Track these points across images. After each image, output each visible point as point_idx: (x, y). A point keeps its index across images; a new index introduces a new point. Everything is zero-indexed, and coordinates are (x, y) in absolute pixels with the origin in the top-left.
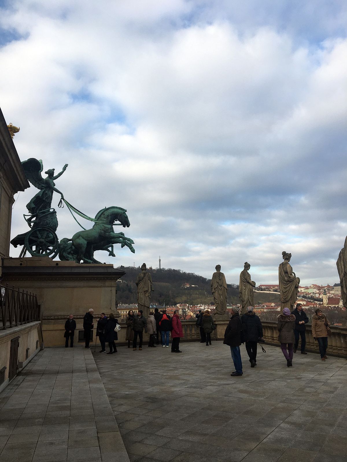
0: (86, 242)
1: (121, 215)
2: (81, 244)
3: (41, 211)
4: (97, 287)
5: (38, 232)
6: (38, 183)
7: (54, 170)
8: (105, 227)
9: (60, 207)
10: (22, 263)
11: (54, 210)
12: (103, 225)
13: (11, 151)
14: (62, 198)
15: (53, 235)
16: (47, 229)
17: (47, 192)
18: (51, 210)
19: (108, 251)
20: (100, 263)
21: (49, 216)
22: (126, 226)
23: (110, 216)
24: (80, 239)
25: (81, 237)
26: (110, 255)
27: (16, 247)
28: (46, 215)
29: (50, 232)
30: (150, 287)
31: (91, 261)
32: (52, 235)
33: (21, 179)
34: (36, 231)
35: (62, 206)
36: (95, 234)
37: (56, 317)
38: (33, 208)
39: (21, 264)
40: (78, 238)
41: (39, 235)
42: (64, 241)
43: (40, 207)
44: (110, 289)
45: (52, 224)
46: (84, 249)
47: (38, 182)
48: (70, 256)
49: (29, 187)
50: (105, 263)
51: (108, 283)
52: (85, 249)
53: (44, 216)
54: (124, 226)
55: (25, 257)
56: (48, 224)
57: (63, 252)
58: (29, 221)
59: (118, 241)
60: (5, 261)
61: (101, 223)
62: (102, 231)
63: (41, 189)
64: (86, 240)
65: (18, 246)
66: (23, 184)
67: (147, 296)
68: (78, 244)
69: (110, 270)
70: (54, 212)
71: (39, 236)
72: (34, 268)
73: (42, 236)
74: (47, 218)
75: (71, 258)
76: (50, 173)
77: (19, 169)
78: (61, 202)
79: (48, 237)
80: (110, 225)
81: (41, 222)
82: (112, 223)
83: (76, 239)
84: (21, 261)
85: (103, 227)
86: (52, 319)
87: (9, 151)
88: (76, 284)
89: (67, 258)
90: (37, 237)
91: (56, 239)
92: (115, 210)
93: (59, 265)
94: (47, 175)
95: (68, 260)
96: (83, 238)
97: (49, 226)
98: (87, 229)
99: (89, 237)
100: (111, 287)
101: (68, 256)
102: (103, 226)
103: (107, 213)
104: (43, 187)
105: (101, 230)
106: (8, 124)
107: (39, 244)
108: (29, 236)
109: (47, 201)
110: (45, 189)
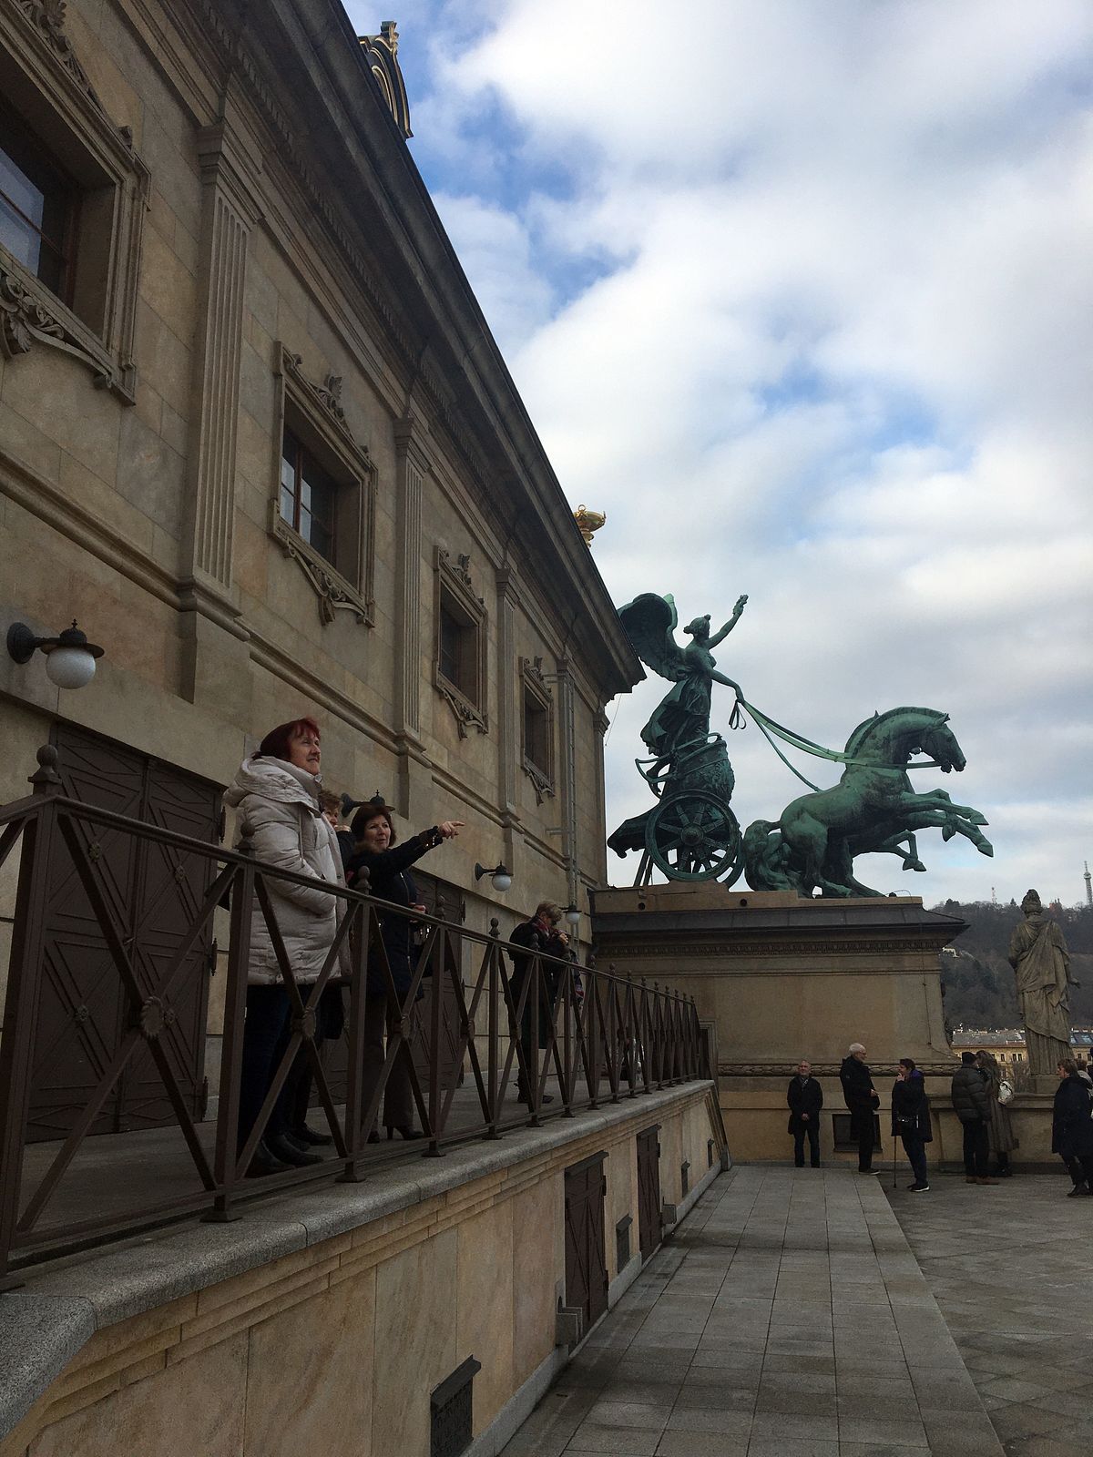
0: (823, 830)
1: (930, 733)
2: (811, 837)
3: (684, 746)
4: (875, 972)
5: (679, 809)
6: (667, 664)
7: (708, 618)
8: (882, 777)
9: (734, 726)
10: (644, 902)
11: (719, 738)
12: (875, 769)
13: (589, 583)
14: (740, 699)
15: (723, 813)
16: (703, 797)
17: (693, 686)
18: (711, 740)
19: (900, 853)
20: (876, 894)
21: (706, 758)
22: (953, 769)
23: (894, 738)
24: (804, 821)
25: (806, 815)
26: (905, 867)
27: (622, 855)
28: (697, 756)
29: (712, 805)
30: (1061, 970)
31: (849, 890)
32: (720, 815)
33: (621, 659)
34: (672, 807)
35: (741, 725)
36: (851, 801)
37: (757, 1069)
38: (660, 739)
39: (642, 906)
40: (798, 818)
41: (684, 816)
42: (758, 829)
43: (680, 733)
44: (918, 979)
45: (716, 781)
46: (820, 852)
47: (668, 660)
48: (780, 876)
49: (644, 677)
50: (892, 895)
51: (909, 961)
52: (823, 850)
53: (691, 759)
54: (946, 769)
55: (650, 884)
56: (704, 782)
57: (757, 864)
58: (652, 777)
59: (929, 818)
60: (597, 898)
61: (866, 765)
62: (873, 792)
63: (677, 681)
64: (822, 821)
65: (629, 852)
66: (626, 670)
67: (1055, 1003)
68: (801, 837)
69: (911, 918)
70: (720, 745)
71: (684, 818)
72: (680, 915)
73: (692, 818)
74: (702, 762)
75: (782, 882)
76: (699, 629)
77: (613, 632)
78: (738, 711)
79: (708, 819)
80: (897, 767)
81: (684, 779)
82: (901, 762)
83: (792, 821)
84: (641, 897)
85: (873, 775)
86: (746, 1075)
87: (583, 583)
88: (807, 963)
89: (769, 880)
90: (679, 823)
91: (732, 826)
92: (910, 718)
93: (750, 905)
94: (691, 637)
95: (773, 888)
96: (814, 816)
97: (708, 788)
98: (824, 787)
99: (832, 813)
100: (924, 971)
101: (774, 877)
102: (876, 773)
103: (881, 732)
104: (682, 674)
105: (868, 787)
106: (575, 510)
107: (687, 844)
108: (657, 822)
109: (695, 713)
110: (686, 678)
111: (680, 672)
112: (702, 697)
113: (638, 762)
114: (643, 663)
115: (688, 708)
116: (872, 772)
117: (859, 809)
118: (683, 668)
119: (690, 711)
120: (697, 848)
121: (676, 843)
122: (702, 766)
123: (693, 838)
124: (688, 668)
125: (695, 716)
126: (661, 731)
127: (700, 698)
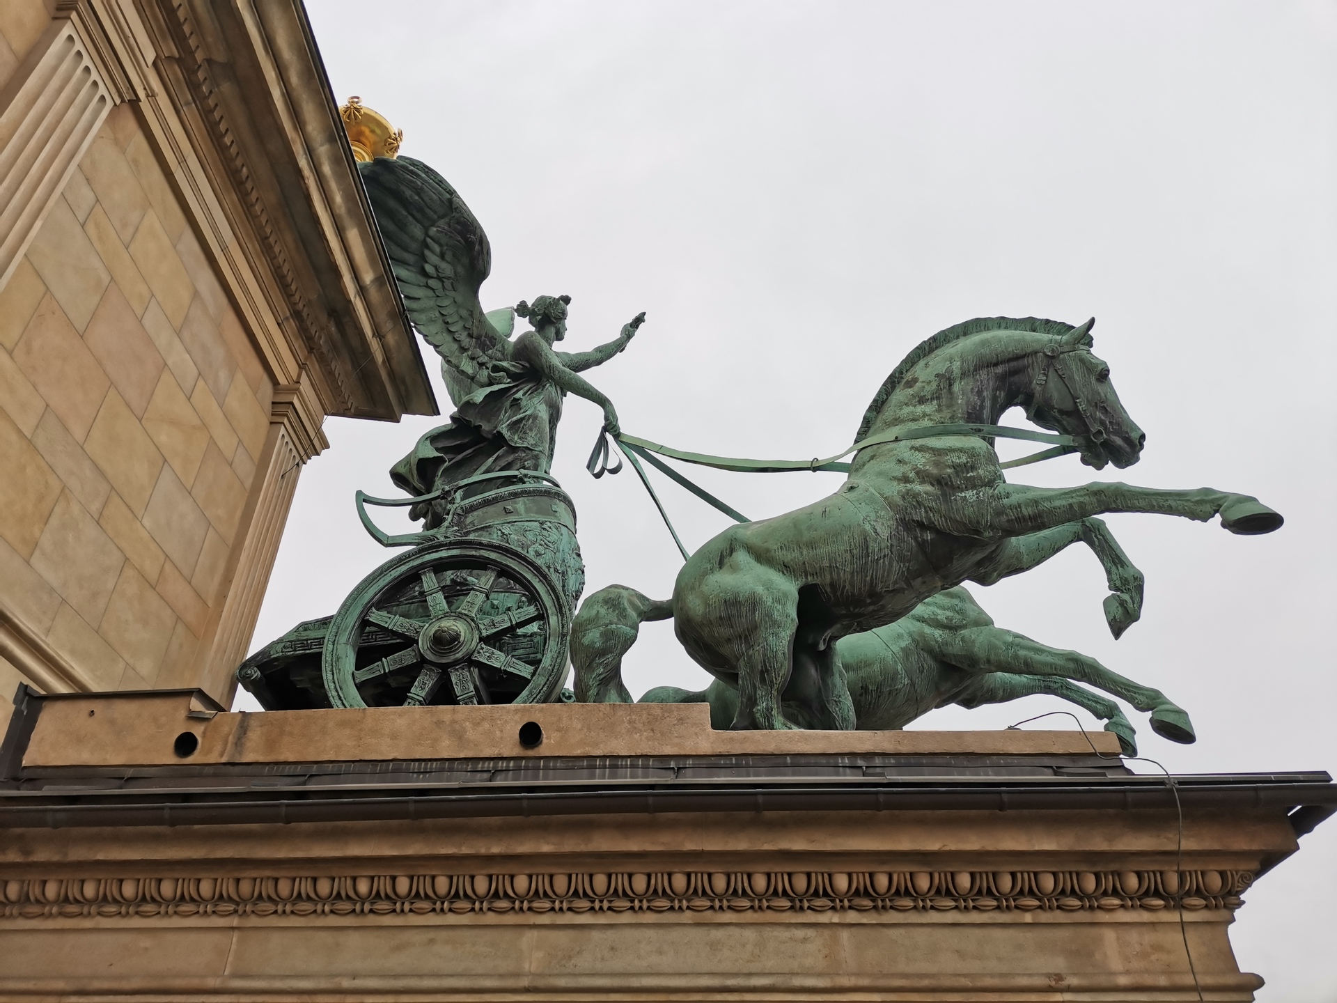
0: (790, 587)
1: (1052, 359)
2: (753, 603)
3: (475, 480)
7: (567, 300)
8: (941, 453)
9: (595, 472)
10: (198, 730)
12: (921, 442)
14: (610, 426)
16: (493, 556)
17: (519, 395)
21: (521, 504)
23: (964, 375)
24: (735, 569)
25: (741, 557)
38: (427, 466)
39: (186, 744)
40: (721, 564)
41: (438, 594)
46: (778, 643)
51: (1122, 949)
52: (786, 635)
60: (48, 722)
61: (897, 440)
62: (918, 487)
64: (786, 568)
68: (726, 607)
71: (438, 601)
73: (454, 605)
74: (509, 513)
76: (545, 310)
78: (605, 447)
80: (977, 432)
83: (705, 573)
85: (919, 455)
92: (999, 334)
93: (549, 745)
96: (762, 556)
99: (812, 545)
102: (922, 450)
104: (501, 374)
105: (905, 479)
107: (429, 656)
108: (367, 610)
109: (516, 441)
110: (508, 383)
111: (496, 369)
112: (534, 417)
113: (363, 499)
114: (419, 338)
115: (503, 429)
116: (912, 448)
117: (884, 533)
118: (505, 364)
119: (506, 434)
120: (457, 670)
121: (406, 657)
122: (511, 518)
123: (444, 642)
124: (513, 366)
125: (514, 449)
126: (430, 452)
127: (530, 416)
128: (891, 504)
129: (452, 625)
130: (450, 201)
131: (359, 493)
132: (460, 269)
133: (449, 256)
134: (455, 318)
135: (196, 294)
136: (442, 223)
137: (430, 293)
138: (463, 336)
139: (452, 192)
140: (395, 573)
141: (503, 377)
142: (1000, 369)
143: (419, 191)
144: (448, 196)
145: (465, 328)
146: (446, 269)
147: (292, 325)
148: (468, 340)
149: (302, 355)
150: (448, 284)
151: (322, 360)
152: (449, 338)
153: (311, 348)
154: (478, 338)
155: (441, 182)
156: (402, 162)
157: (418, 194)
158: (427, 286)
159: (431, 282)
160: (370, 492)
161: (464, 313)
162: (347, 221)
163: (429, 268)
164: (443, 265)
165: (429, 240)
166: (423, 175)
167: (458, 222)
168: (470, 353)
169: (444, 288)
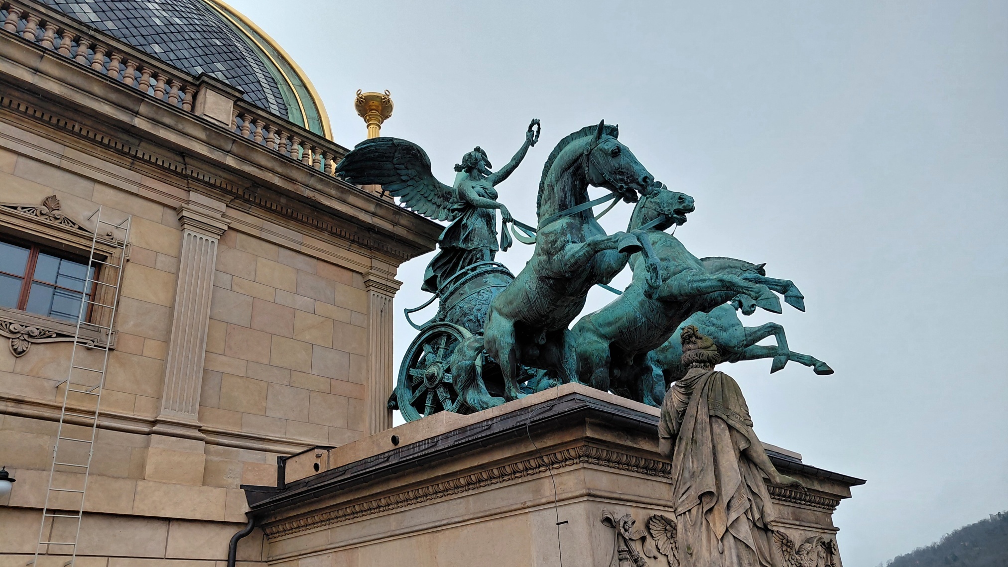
1: (589, 155)
5: (427, 350)
8: (549, 236)
12: (544, 229)
16: (443, 329)
24: (492, 322)
38: (431, 282)
39: (316, 467)
40: (490, 320)
41: (430, 355)
46: (506, 356)
47: (445, 204)
52: (507, 353)
56: (465, 315)
60: (290, 466)
62: (543, 258)
71: (429, 358)
73: (436, 357)
79: (449, 353)
80: (560, 217)
84: (316, 457)
85: (542, 237)
90: (424, 365)
99: (511, 302)
104: (456, 212)
107: (429, 386)
108: (408, 370)
109: (471, 246)
110: (460, 215)
111: (453, 211)
116: (542, 233)
118: (456, 206)
119: (464, 246)
120: (438, 389)
121: (422, 388)
122: (463, 297)
123: (431, 378)
124: (460, 205)
125: (471, 251)
126: (431, 274)
127: (472, 230)
128: (535, 271)
129: (433, 369)
130: (393, 144)
131: (405, 310)
132: (418, 169)
133: (410, 166)
134: (429, 192)
135: (298, 271)
136: (396, 154)
137: (411, 188)
138: (436, 200)
139: (392, 139)
140: (414, 350)
141: (456, 214)
142: (571, 170)
143: (376, 151)
144: (391, 142)
145: (435, 195)
146: (412, 172)
147: (355, 246)
148: (439, 200)
149: (367, 253)
150: (417, 178)
151: (378, 250)
152: (430, 204)
153: (370, 248)
154: (443, 196)
155: (383, 139)
156: (357, 148)
157: (377, 152)
158: (409, 186)
159: (409, 183)
160: (409, 308)
161: (431, 187)
162: (344, 196)
163: (404, 178)
164: (410, 172)
165: (396, 166)
166: (373, 144)
167: (404, 150)
168: (442, 206)
169: (417, 182)
